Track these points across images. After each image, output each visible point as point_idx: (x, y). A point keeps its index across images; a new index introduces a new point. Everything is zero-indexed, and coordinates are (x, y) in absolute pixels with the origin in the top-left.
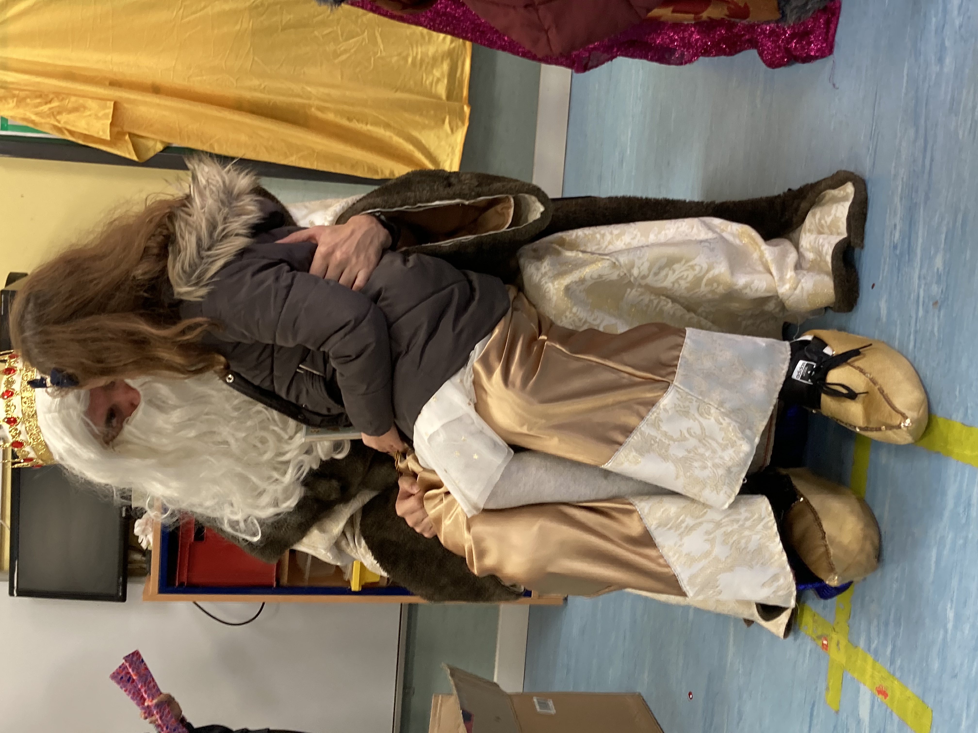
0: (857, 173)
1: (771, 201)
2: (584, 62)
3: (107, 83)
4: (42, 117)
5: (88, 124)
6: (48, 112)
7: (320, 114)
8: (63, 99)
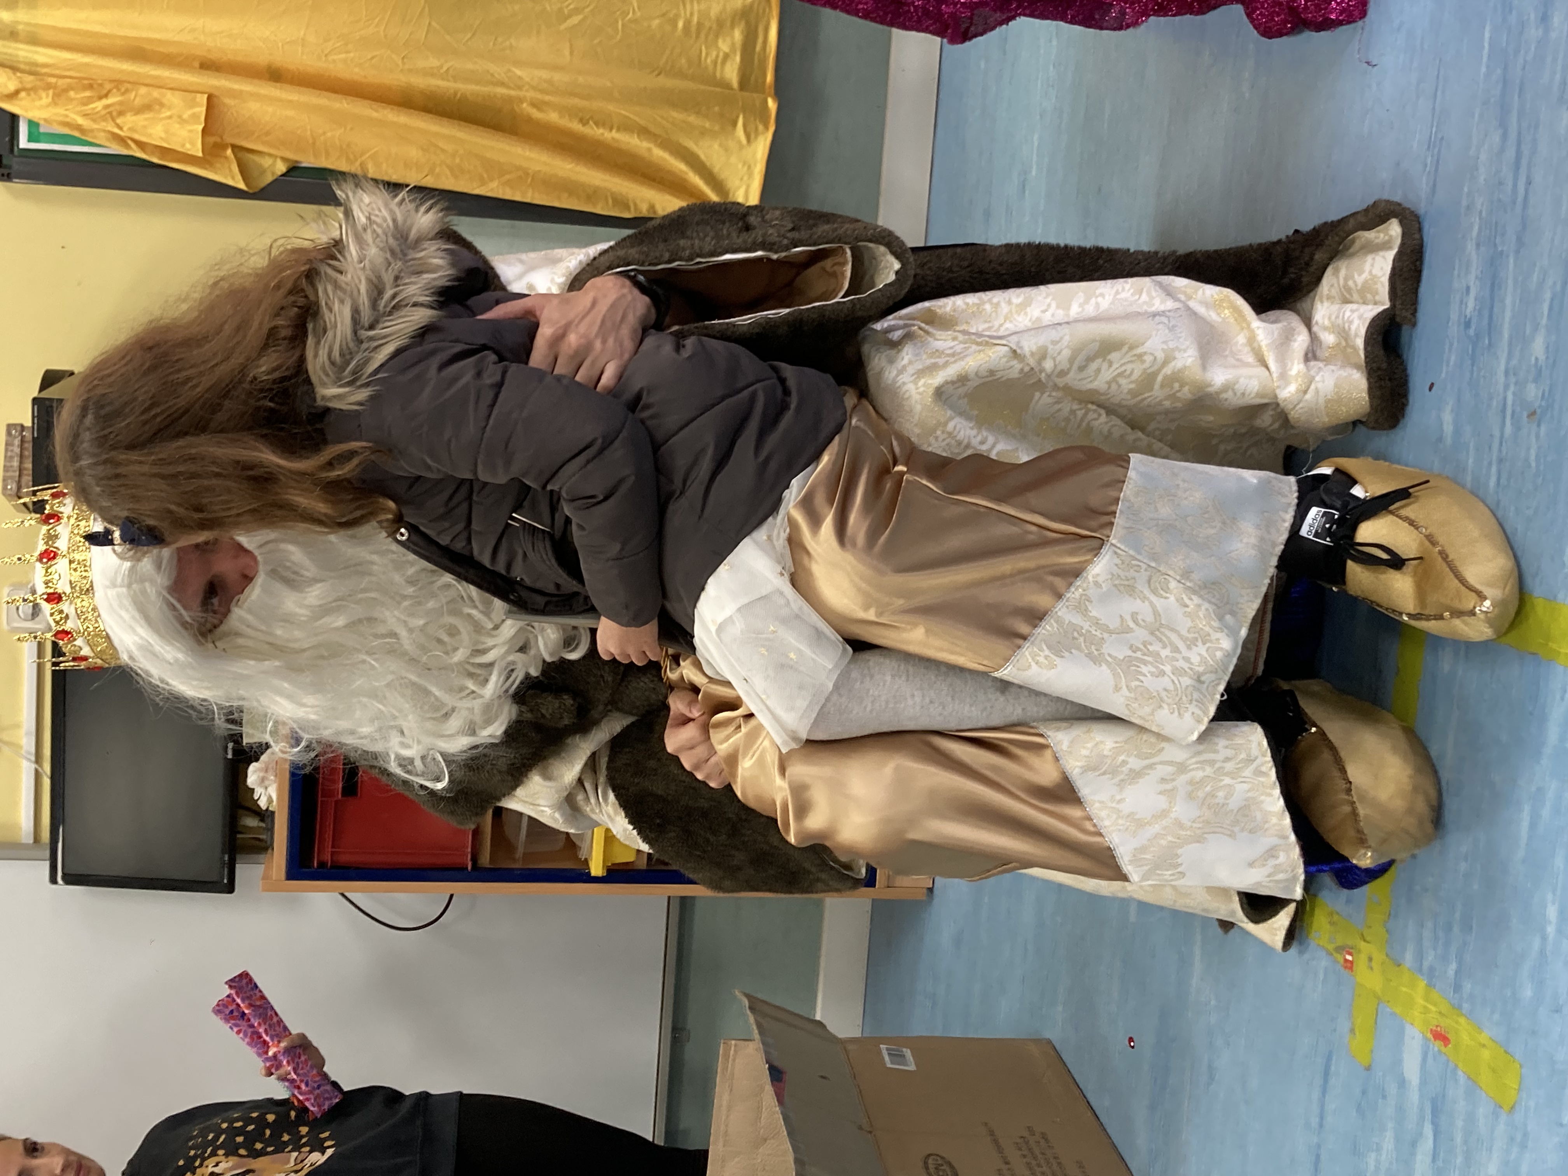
0: (1406, 205)
1: (1267, 250)
2: (964, 26)
3: (197, 64)
4: (94, 120)
5: (166, 131)
6: (103, 112)
7: (536, 114)
8: (127, 91)
